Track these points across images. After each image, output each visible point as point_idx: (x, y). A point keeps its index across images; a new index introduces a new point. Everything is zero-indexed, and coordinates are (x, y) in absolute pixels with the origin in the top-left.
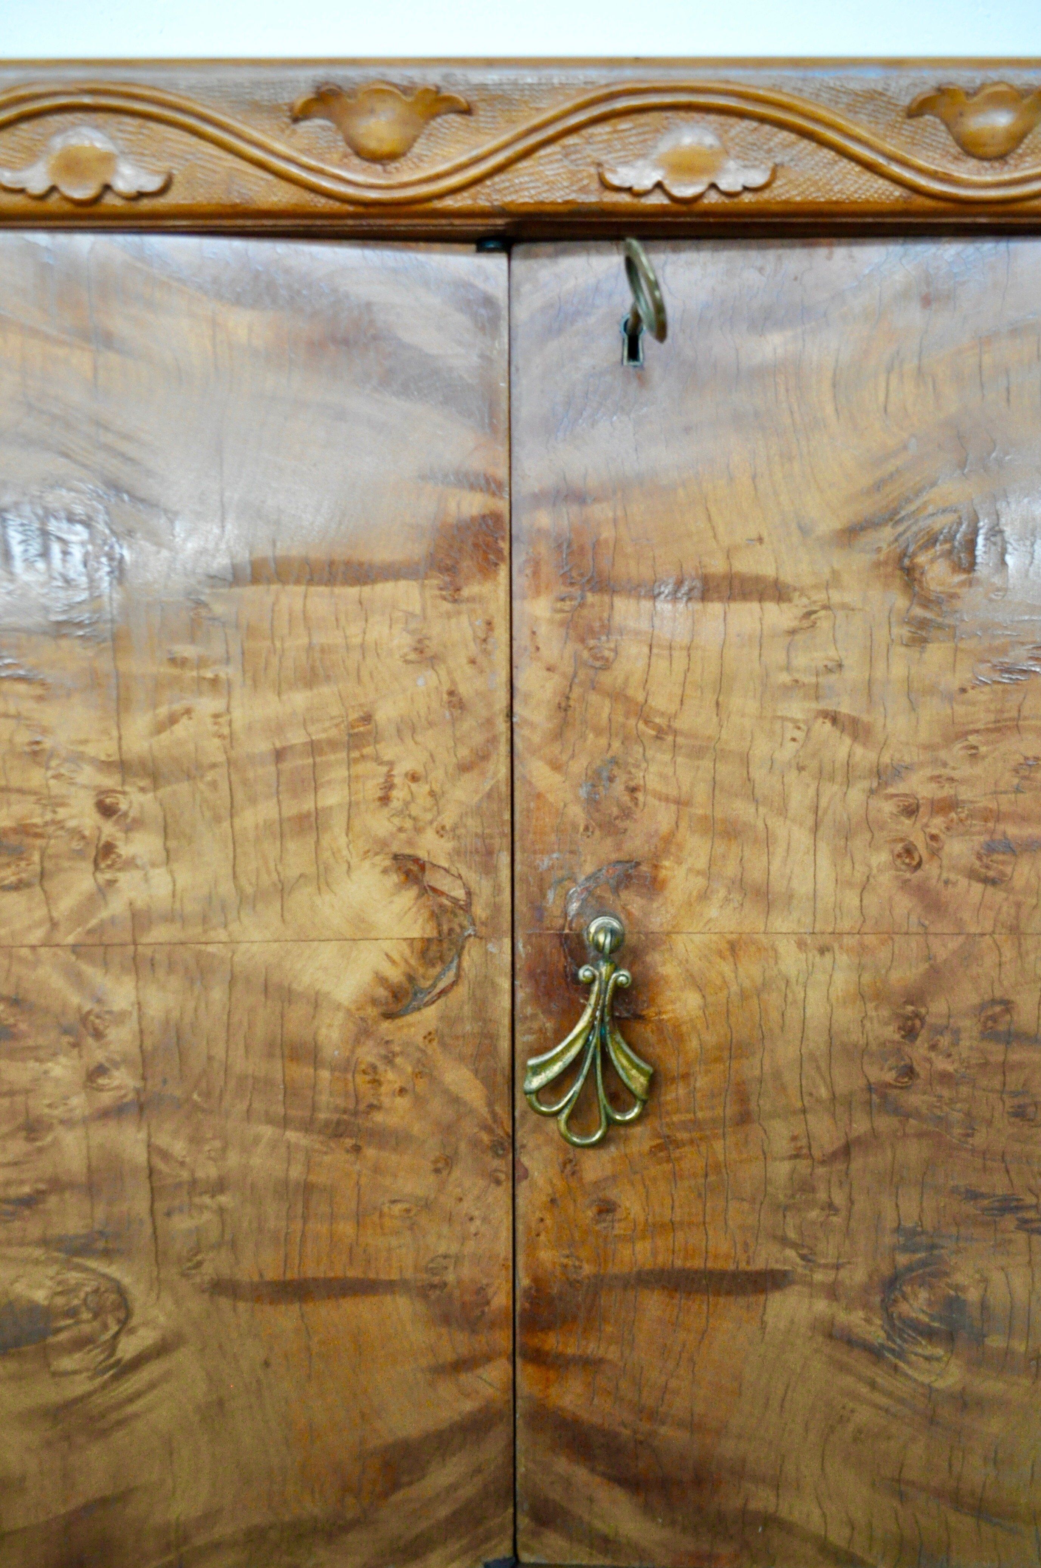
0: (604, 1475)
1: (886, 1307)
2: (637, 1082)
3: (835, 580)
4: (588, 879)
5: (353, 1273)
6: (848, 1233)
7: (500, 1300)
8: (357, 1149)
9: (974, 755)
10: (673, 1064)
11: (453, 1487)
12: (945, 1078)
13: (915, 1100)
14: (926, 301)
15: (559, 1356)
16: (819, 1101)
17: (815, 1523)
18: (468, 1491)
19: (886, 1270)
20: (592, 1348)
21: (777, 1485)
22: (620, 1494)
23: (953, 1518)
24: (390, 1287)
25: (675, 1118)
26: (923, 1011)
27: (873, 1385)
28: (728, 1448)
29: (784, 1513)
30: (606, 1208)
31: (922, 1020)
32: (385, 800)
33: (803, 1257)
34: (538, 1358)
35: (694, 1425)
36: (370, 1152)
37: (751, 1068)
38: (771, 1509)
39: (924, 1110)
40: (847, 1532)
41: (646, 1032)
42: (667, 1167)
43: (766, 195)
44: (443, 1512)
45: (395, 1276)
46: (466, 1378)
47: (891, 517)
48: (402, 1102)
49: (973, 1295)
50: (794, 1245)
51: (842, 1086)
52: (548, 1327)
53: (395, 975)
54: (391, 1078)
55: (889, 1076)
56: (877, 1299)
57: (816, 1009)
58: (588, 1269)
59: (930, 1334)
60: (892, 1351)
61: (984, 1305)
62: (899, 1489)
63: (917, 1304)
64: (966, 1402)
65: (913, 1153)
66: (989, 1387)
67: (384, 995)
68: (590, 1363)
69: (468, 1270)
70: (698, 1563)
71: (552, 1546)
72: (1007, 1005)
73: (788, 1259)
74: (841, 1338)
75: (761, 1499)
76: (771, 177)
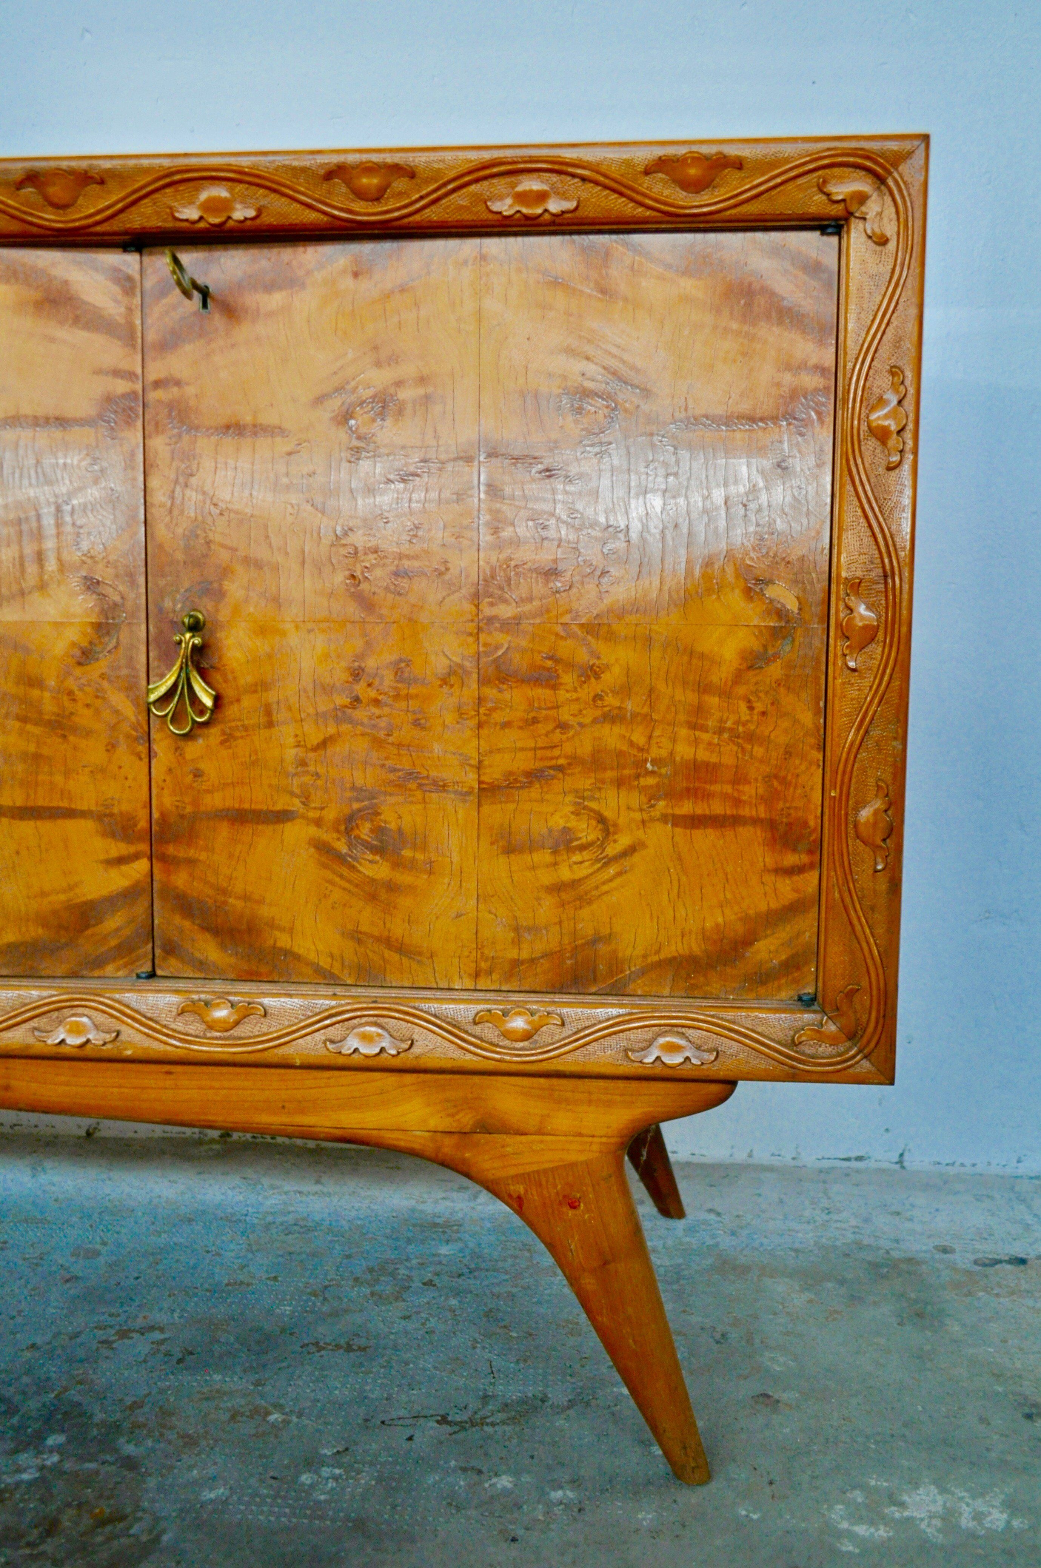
0: (199, 925)
1: (348, 832)
2: (208, 702)
3: (312, 427)
4: (186, 591)
5: (64, 804)
6: (326, 790)
7: (143, 824)
9: (386, 523)
10: (229, 692)
11: (118, 930)
12: (376, 702)
13: (360, 714)
14: (356, 275)
15: (175, 857)
16: (308, 714)
17: (312, 956)
18: (127, 932)
19: (347, 811)
20: (192, 853)
21: (291, 932)
22: (208, 936)
23: (387, 953)
24: (83, 814)
25: (233, 724)
26: (363, 665)
27: (341, 876)
28: (265, 912)
29: (296, 949)
30: (198, 774)
31: (363, 670)
33: (303, 803)
34: (164, 859)
35: (246, 898)
36: (71, 738)
37: (272, 697)
38: (288, 947)
39: (366, 721)
40: (329, 960)
41: (217, 677)
42: (231, 751)
43: (258, 221)
44: (113, 943)
45: (85, 808)
46: (124, 868)
47: (341, 390)
48: (87, 713)
49: (393, 826)
50: (297, 796)
51: (322, 708)
52: (168, 842)
53: (85, 644)
54: (83, 699)
55: (346, 701)
56: (343, 828)
57: (306, 664)
58: (189, 809)
59: (374, 850)
60: (351, 857)
61: (400, 831)
62: (356, 936)
63: (365, 831)
64: (392, 887)
65: (361, 745)
66: (404, 878)
67: (78, 653)
68: (191, 862)
69: (125, 807)
70: (250, 977)
71: (172, 965)
72: (408, 663)
73: (296, 805)
74: (322, 848)
75: (283, 941)
76: (259, 211)
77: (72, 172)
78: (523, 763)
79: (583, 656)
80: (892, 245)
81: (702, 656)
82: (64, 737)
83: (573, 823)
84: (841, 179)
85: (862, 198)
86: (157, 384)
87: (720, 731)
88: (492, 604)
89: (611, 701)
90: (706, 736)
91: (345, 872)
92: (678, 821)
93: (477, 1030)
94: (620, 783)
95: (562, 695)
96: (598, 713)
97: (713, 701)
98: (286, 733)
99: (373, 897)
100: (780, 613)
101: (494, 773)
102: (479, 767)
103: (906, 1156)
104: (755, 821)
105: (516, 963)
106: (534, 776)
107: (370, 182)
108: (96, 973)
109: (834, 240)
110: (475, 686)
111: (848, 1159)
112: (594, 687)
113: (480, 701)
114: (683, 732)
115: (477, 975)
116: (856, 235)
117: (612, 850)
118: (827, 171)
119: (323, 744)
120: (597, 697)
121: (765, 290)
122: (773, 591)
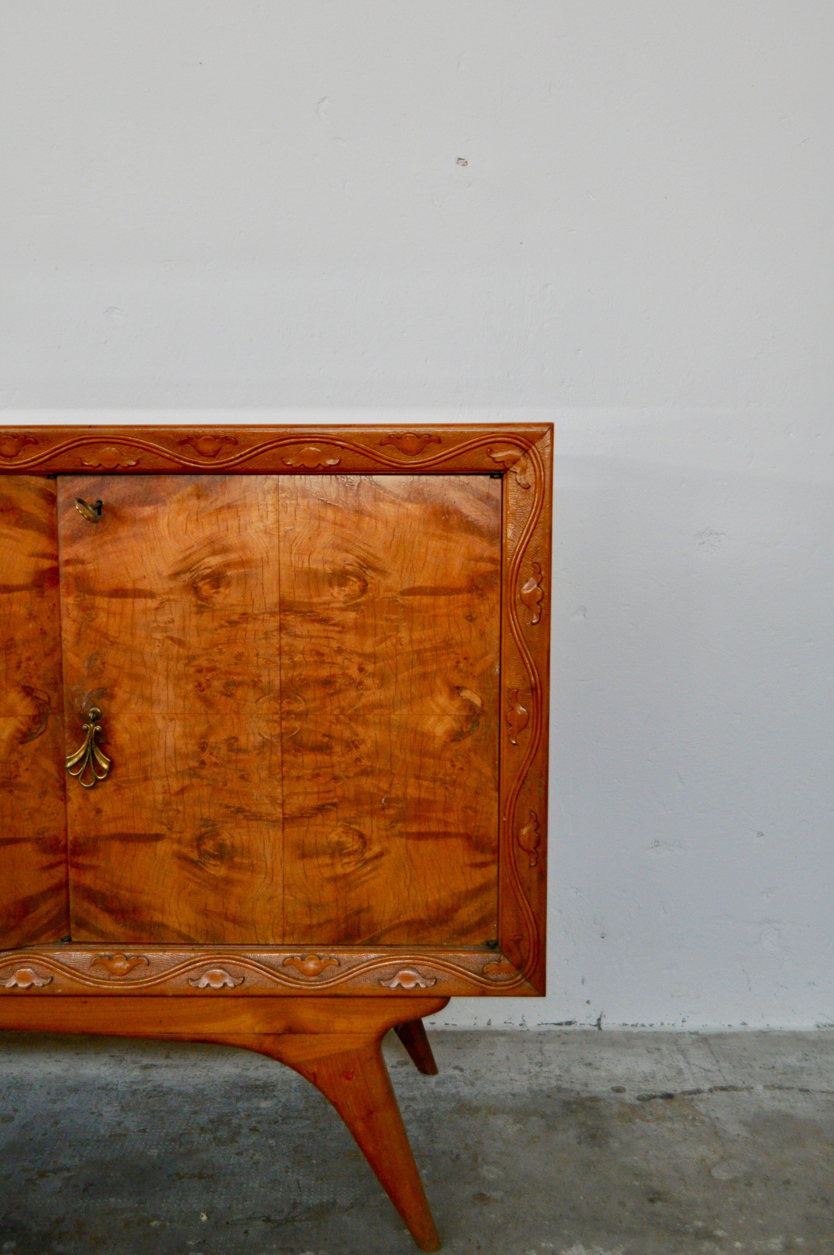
0: (101, 908)
1: (198, 847)
2: (105, 766)
3: (171, 591)
4: (89, 694)
5: (12, 835)
6: (184, 821)
7: (62, 844)
8: (11, 792)
9: (221, 652)
10: (118, 759)
11: (48, 913)
12: (216, 764)
13: (205, 772)
14: (199, 497)
15: (83, 865)
16: (171, 773)
17: (176, 926)
18: (53, 914)
19: (197, 833)
20: (95, 862)
21: (163, 912)
22: (107, 916)
23: (226, 924)
24: (24, 840)
25: (122, 779)
26: (207, 741)
27: (194, 875)
28: (145, 898)
29: (165, 921)
30: (99, 811)
31: (207, 745)
32: (19, 667)
33: (169, 829)
34: (77, 866)
35: (131, 890)
36: (16, 792)
37: (148, 761)
38: (160, 920)
39: (209, 776)
40: (188, 929)
41: (111, 749)
42: (120, 797)
43: (137, 467)
44: (45, 921)
45: (26, 836)
46: (50, 872)
47: (189, 570)
48: (27, 774)
49: (228, 842)
50: (165, 825)
51: (181, 768)
52: (79, 855)
53: (24, 729)
54: (23, 766)
55: (196, 764)
56: (195, 844)
57: (170, 740)
58: (93, 834)
59: (214, 857)
60: (201, 862)
61: (233, 846)
62: (205, 913)
63: (209, 846)
64: (227, 881)
65: (206, 792)
66: (236, 875)
67: (19, 735)
68: (94, 868)
69: (51, 833)
70: (136, 942)
71: (83, 935)
72: (236, 739)
73: (163, 829)
74: (183, 858)
75: (158, 917)
76: (138, 462)
77: (15, 436)
78: (312, 801)
79: (347, 734)
80: (532, 490)
81: (423, 734)
83: (344, 839)
84: (501, 450)
85: (515, 461)
86: (68, 562)
87: (434, 780)
88: (289, 703)
89: (365, 762)
90: (425, 783)
91: (198, 872)
92: (410, 836)
93: (285, 970)
94: (372, 813)
95: (335, 759)
96: (359, 769)
97: (430, 762)
98: (159, 785)
99: (216, 888)
100: (471, 706)
101: (293, 806)
102: (283, 805)
103: (603, 1021)
104: (457, 835)
105: (310, 927)
106: (319, 810)
107: (209, 446)
109: (499, 481)
110: (280, 754)
111: (560, 1024)
112: (355, 754)
113: (283, 763)
114: (412, 781)
115: (284, 935)
116: (511, 482)
117: (368, 855)
118: (492, 445)
119: (182, 791)
120: (358, 760)
121: (458, 512)
122: (466, 694)
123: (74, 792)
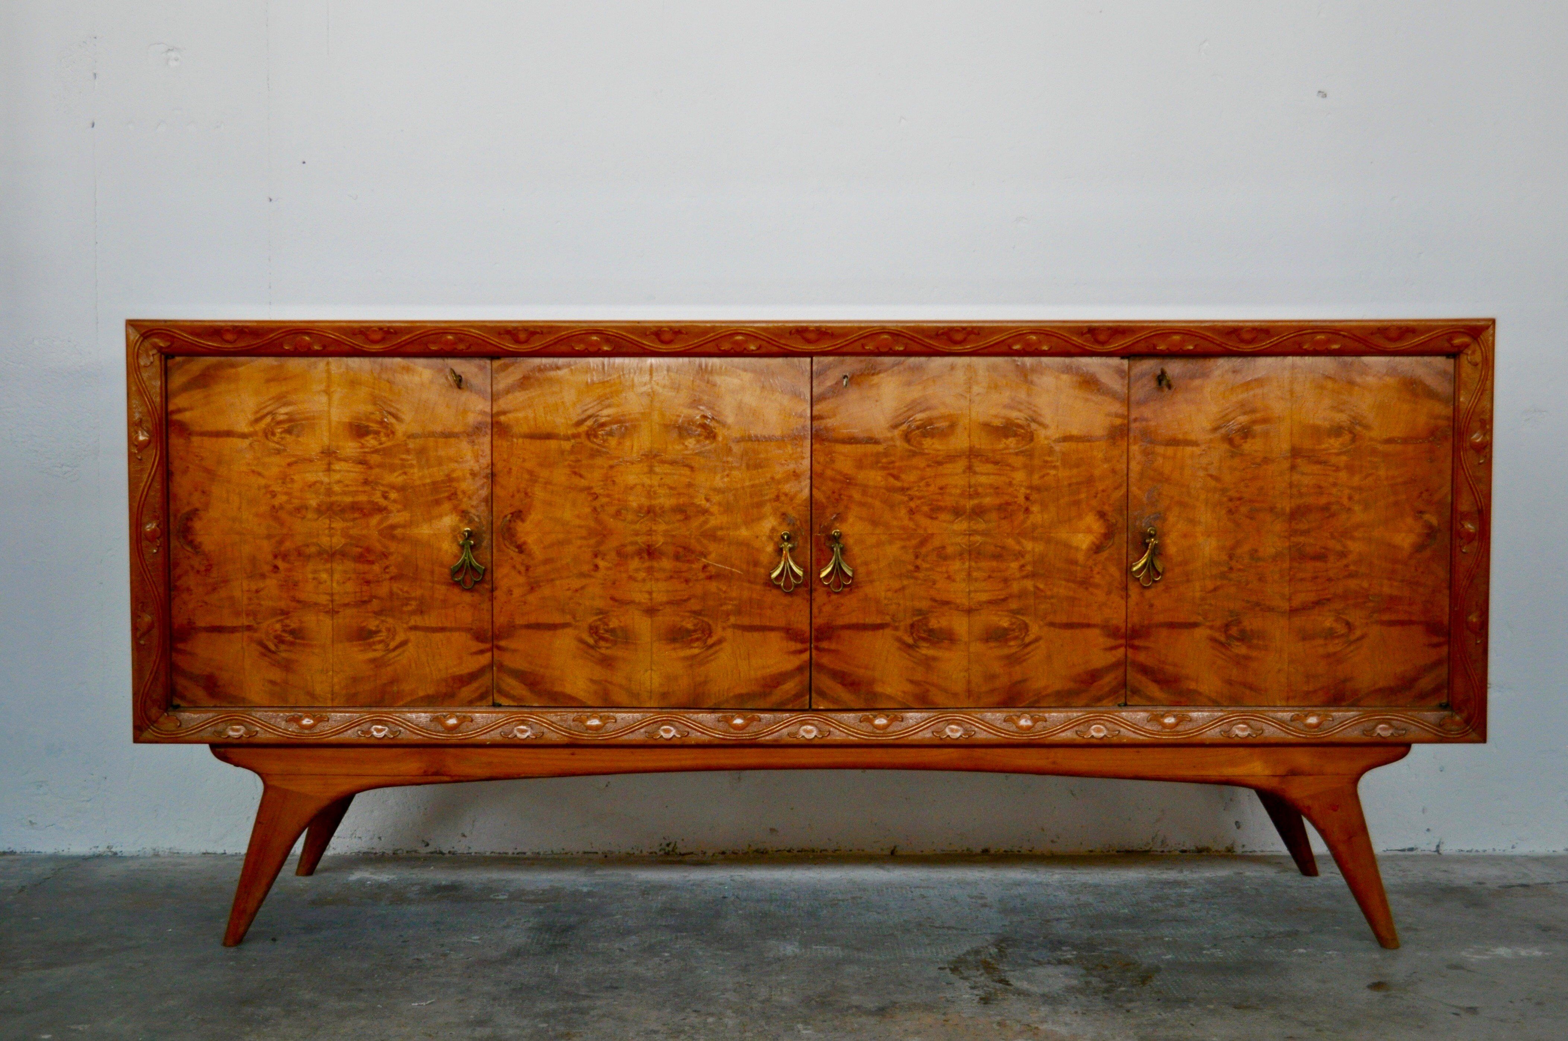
0: (1150, 679)
1: (1225, 632)
2: (1161, 570)
3: (1211, 441)
4: (1148, 517)
5: (1085, 621)
6: (1216, 612)
7: (1123, 630)
9: (1247, 486)
10: (1170, 565)
11: (1108, 683)
12: (1240, 570)
13: (1233, 575)
14: (1234, 372)
15: (1138, 646)
16: (1207, 576)
17: (1207, 693)
18: (1114, 684)
19: (1226, 621)
20: (1147, 644)
21: (1197, 681)
22: (1154, 685)
23: (1245, 690)
24: (1095, 626)
25: (1171, 579)
26: (1234, 552)
27: (1223, 653)
28: (1184, 671)
29: (1199, 689)
30: (1151, 606)
31: (1235, 555)
32: (1096, 497)
33: (1204, 618)
34: (1134, 647)
35: (1175, 665)
36: (1090, 589)
37: (1190, 567)
38: (1195, 688)
39: (1235, 578)
40: (1216, 694)
41: (1163, 556)
42: (1168, 594)
43: (1194, 351)
44: (1107, 689)
45: (1096, 623)
46: (1114, 652)
47: (1225, 425)
48: (1098, 576)
49: (1248, 628)
50: (1202, 615)
51: (1214, 572)
52: (1134, 638)
53: (1097, 542)
54: (1097, 570)
55: (1226, 569)
56: (1224, 629)
57: (1207, 552)
58: (1146, 622)
59: (1238, 640)
60: (1227, 644)
61: (1252, 631)
62: (1230, 682)
63: (1234, 631)
64: (1247, 658)
65: (1233, 590)
66: (1254, 653)
67: (1094, 547)
68: (1147, 648)
69: (1115, 622)
70: (1178, 704)
71: (1136, 699)
72: (1256, 551)
73: (1200, 619)
74: (1213, 640)
75: (1192, 686)
76: (1196, 346)
77: (1109, 328)
78: (1312, 597)
79: (1339, 547)
80: (1480, 366)
81: (1395, 547)
82: (1087, 589)
83: (1335, 625)
84: (1458, 338)
85: (1467, 346)
86: (1135, 420)
87: (1403, 581)
88: (1297, 524)
89: (1352, 568)
90: (1395, 584)
91: (1223, 650)
92: (1383, 623)
93: (1293, 723)
94: (1356, 606)
95: (1329, 565)
96: (1346, 573)
97: (1399, 567)
98: (1197, 585)
99: (1238, 663)
100: (1430, 527)
101: (1297, 602)
102: (1290, 599)
103: (1443, 846)
104: (1421, 623)
105: (1308, 693)
106: (1317, 603)
107: (1247, 336)
108: (1099, 704)
109: (1452, 361)
110: (1288, 562)
112: (1345, 561)
113: (1291, 568)
114: (1385, 581)
115: (1288, 699)
116: (1464, 360)
117: (1352, 637)
118: (1452, 334)
119: (1215, 589)
120: (1347, 566)
121: (1421, 383)
122: (1427, 517)
123: (1134, 591)
